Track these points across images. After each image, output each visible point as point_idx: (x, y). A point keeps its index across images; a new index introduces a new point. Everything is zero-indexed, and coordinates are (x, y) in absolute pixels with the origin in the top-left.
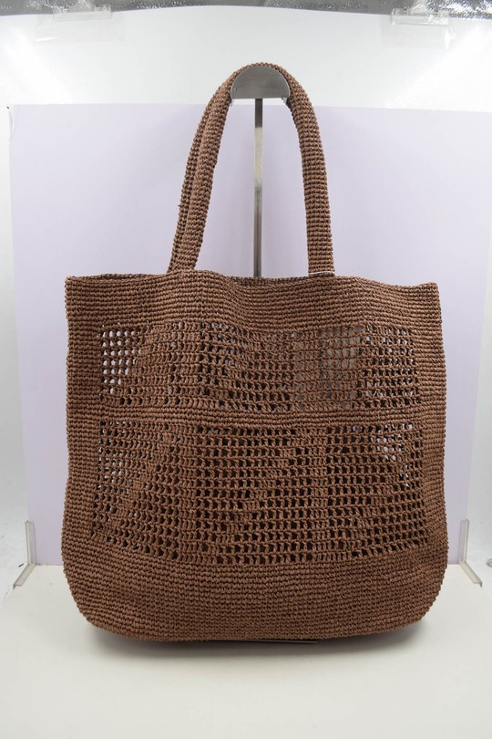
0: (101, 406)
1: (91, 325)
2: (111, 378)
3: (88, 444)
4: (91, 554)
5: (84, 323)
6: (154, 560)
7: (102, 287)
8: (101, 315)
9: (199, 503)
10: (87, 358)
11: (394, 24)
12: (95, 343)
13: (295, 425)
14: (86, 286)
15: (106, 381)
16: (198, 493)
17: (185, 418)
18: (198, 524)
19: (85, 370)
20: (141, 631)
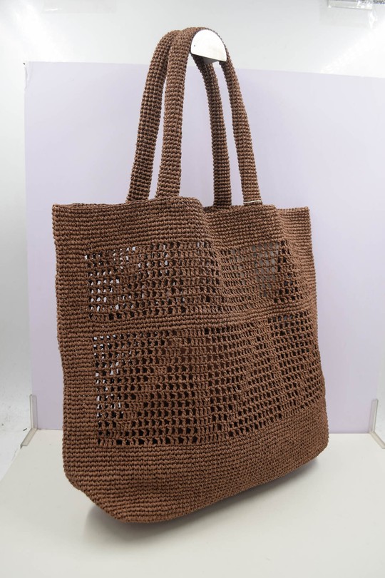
0: (92, 324)
1: (78, 249)
2: (97, 297)
3: (85, 360)
4: (102, 461)
5: (73, 247)
6: (176, 448)
7: (85, 213)
8: (85, 239)
9: (211, 391)
10: (77, 280)
11: (330, 7)
12: (82, 265)
13: (252, 319)
14: (71, 213)
15: (92, 300)
16: (210, 384)
17: (194, 323)
18: (213, 409)
19: (76, 291)
20: (170, 512)
